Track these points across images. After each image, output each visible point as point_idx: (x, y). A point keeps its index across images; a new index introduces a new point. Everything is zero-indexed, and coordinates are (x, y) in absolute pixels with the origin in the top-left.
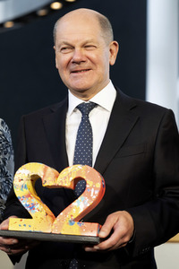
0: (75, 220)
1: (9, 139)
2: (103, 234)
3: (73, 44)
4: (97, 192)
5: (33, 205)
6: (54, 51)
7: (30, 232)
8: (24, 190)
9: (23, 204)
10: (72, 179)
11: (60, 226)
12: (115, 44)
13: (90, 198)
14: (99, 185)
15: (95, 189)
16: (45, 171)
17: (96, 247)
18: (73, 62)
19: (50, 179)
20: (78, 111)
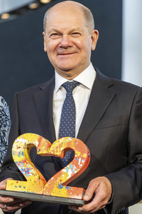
0: (64, 184)
1: (8, 114)
2: (87, 198)
3: (62, 31)
4: (83, 161)
5: (28, 169)
6: (43, 36)
7: (25, 193)
8: (21, 156)
9: (20, 168)
10: (62, 149)
11: (51, 189)
12: (96, 32)
13: (77, 166)
14: (85, 156)
15: (82, 158)
16: (40, 141)
17: (80, 209)
18: (61, 47)
19: (43, 148)
20: (63, 88)
